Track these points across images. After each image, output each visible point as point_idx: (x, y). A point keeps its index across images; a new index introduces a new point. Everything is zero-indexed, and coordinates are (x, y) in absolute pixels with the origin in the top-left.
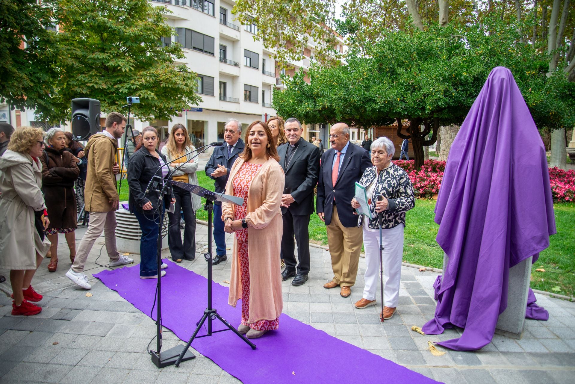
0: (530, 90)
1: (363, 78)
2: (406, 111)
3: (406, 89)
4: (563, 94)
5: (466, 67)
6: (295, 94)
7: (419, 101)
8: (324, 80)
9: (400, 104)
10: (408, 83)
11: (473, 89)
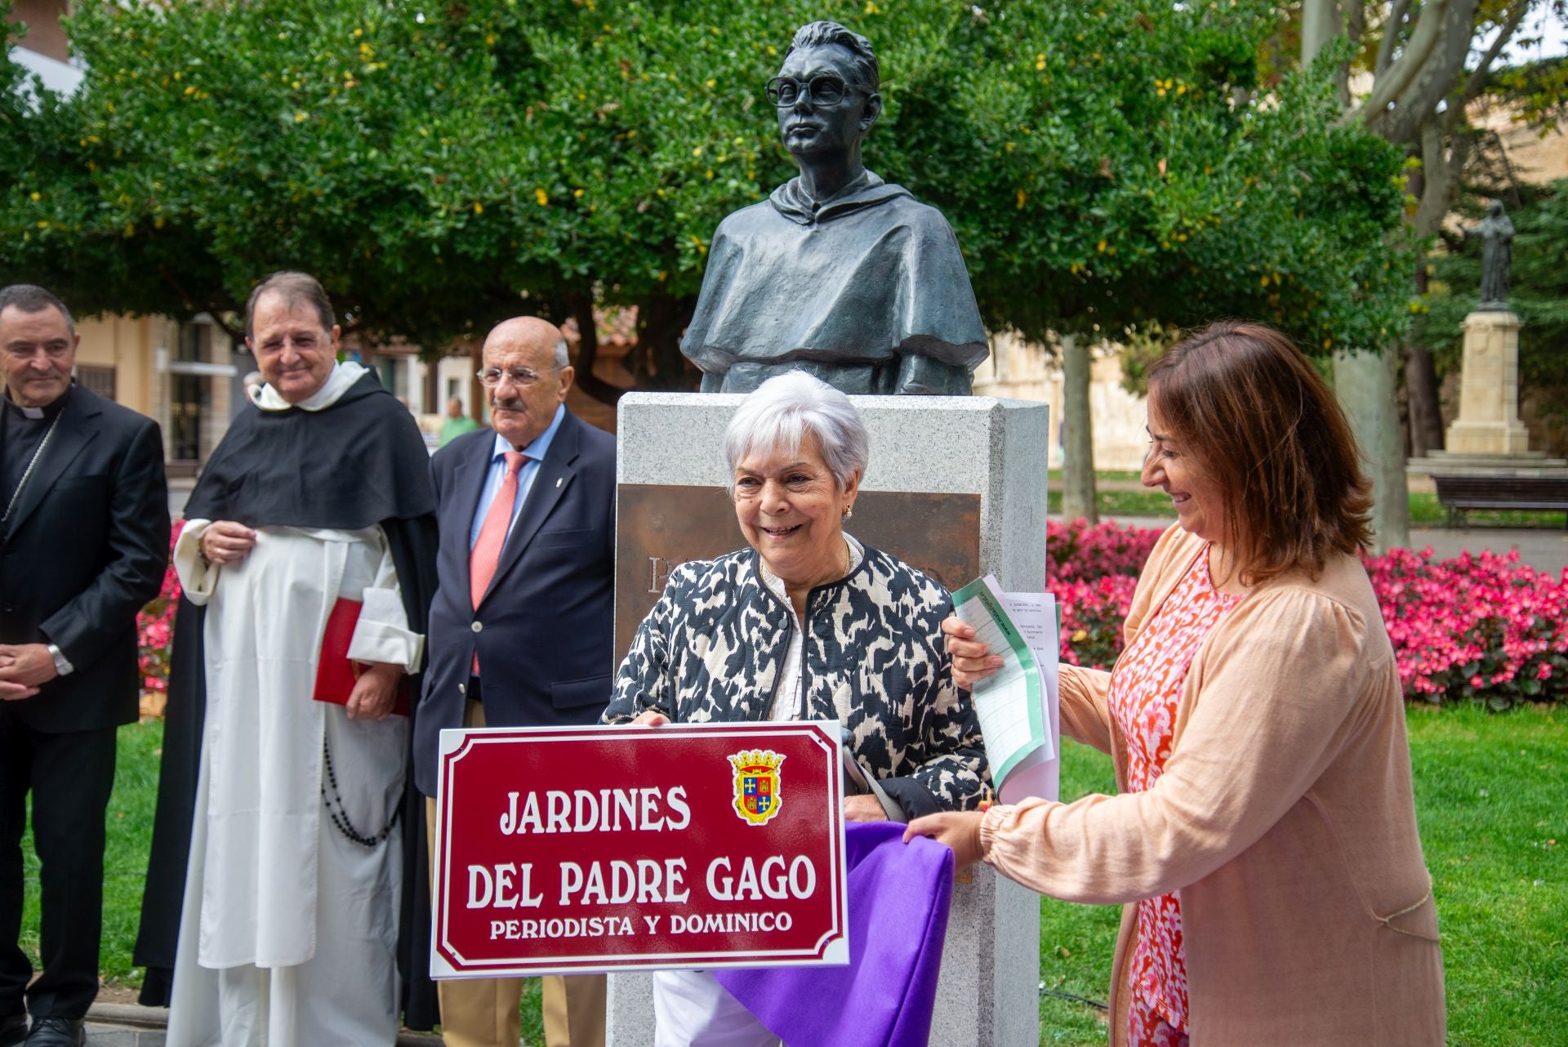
0: (1162, 166)
1: (358, 76)
3: (583, 144)
4: (1330, 191)
7: (649, 210)
8: (132, 65)
9: (549, 222)
10: (590, 115)
11: (897, 154)
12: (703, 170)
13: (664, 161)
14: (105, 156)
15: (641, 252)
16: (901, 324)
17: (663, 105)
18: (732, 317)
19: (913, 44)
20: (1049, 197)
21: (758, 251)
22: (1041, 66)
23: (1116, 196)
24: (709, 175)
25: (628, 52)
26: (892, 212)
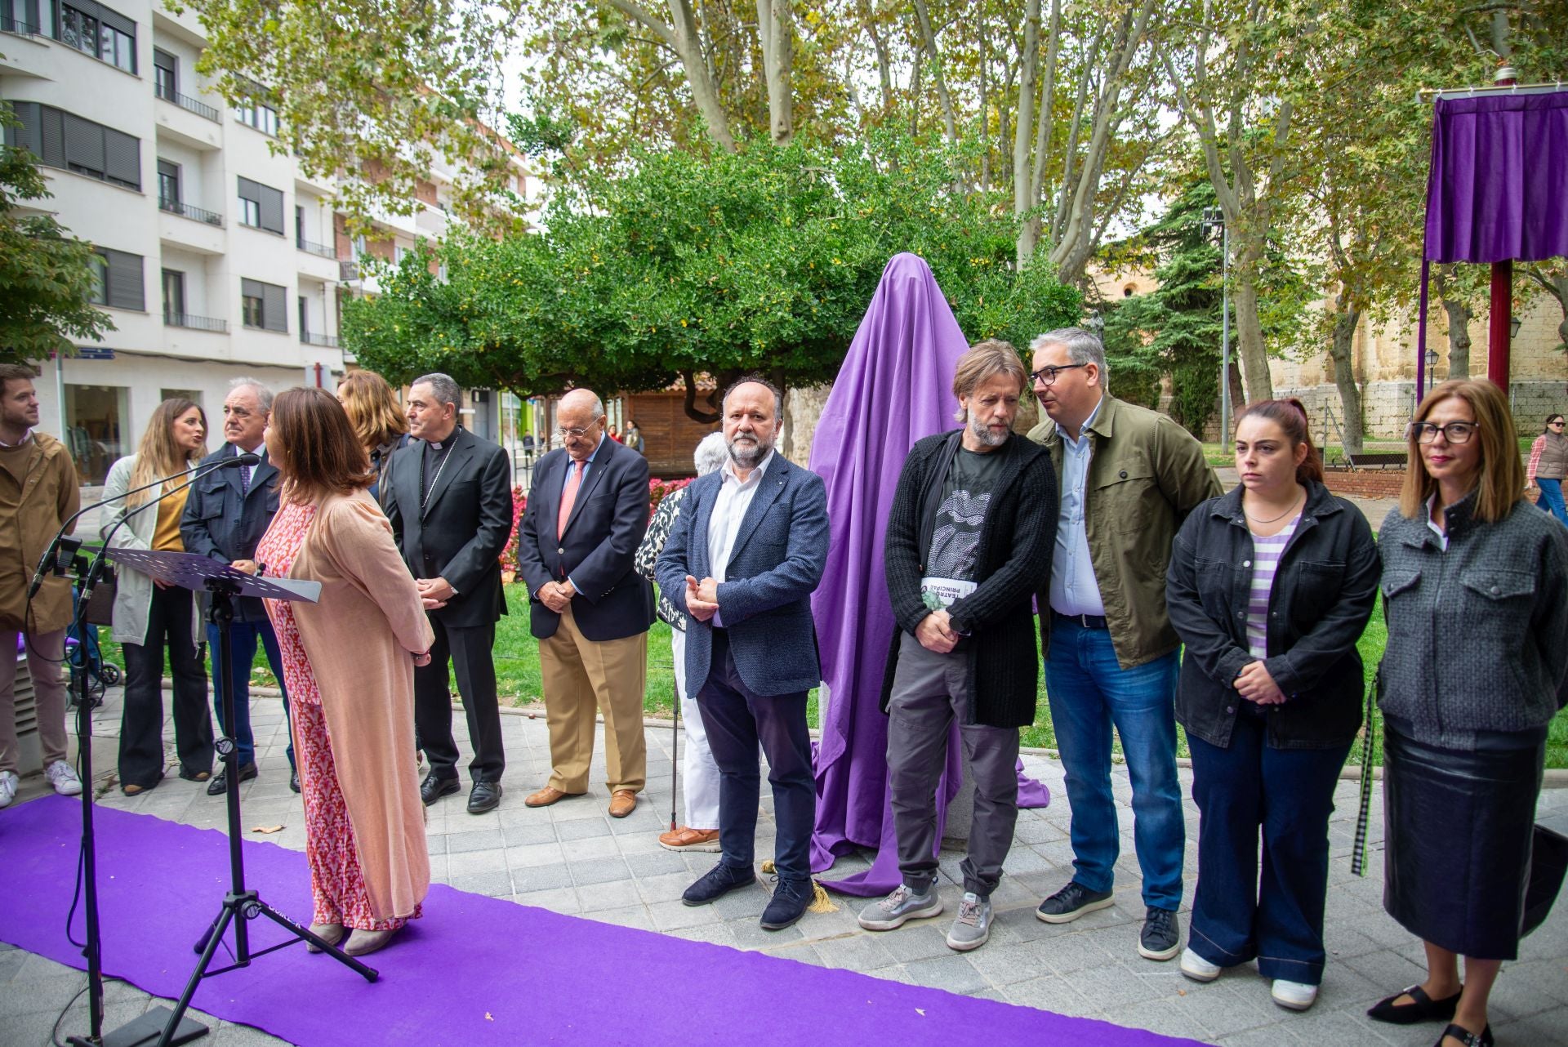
0: (981, 300)
1: (591, 269)
2: (704, 352)
3: (700, 296)
5: (838, 244)
6: (407, 308)
7: (735, 328)
8: (487, 271)
9: (687, 335)
10: (704, 283)
11: (856, 297)
12: (763, 308)
13: (745, 302)
14: (471, 314)
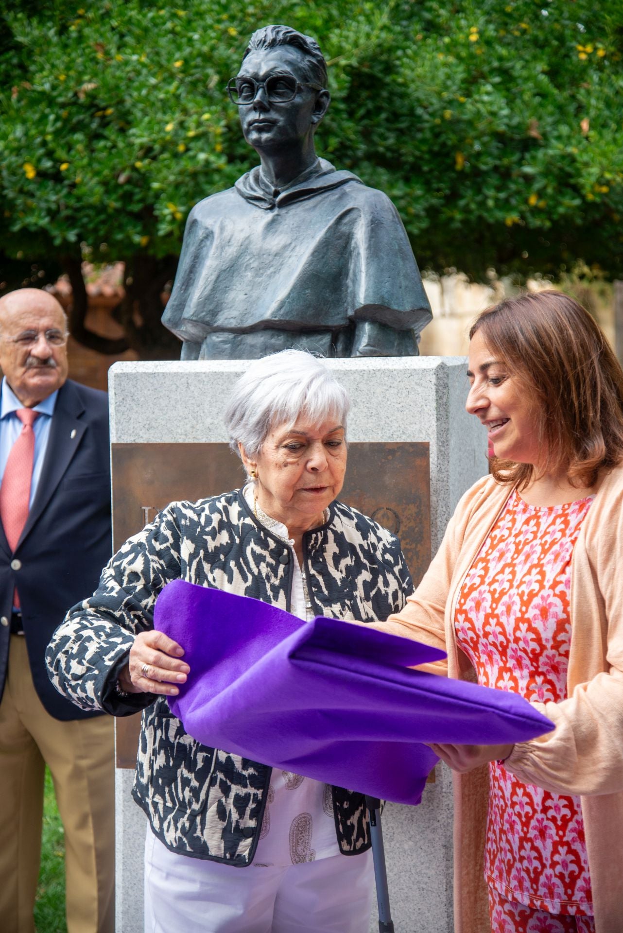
0: (585, 125)
3: (66, 121)
5: (319, 22)
7: (129, 181)
9: (38, 194)
10: (70, 94)
11: (348, 125)
12: (175, 143)
13: (140, 136)
15: (124, 219)
16: (354, 295)
17: (136, 84)
18: (206, 292)
19: (358, 22)
20: (485, 159)
21: (227, 234)
22: (474, 38)
23: (545, 155)
24: (181, 148)
25: (101, 35)
26: (344, 195)
